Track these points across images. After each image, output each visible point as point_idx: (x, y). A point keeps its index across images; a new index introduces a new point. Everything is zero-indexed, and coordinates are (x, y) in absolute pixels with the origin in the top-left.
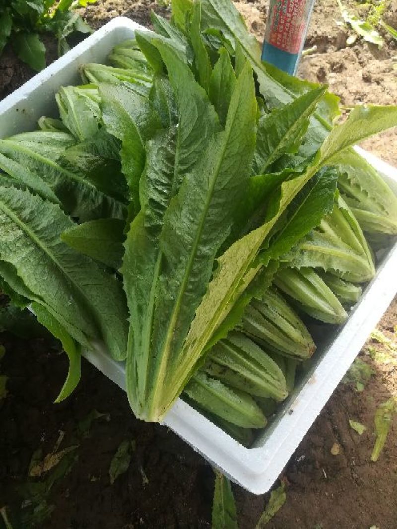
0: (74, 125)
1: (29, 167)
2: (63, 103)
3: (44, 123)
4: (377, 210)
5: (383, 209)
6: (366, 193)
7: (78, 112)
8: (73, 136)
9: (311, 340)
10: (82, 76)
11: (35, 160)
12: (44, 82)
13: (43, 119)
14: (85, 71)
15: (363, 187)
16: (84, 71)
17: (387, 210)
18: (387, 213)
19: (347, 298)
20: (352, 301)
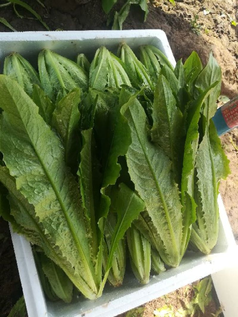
0: (93, 78)
1: (53, 85)
2: (98, 59)
3: (81, 58)
4: (204, 238)
5: (207, 239)
6: (205, 227)
7: (100, 76)
8: (88, 84)
9: (122, 280)
10: (119, 48)
11: (59, 83)
12: (97, 38)
13: (82, 55)
14: (123, 48)
15: (206, 224)
16: (121, 47)
17: (209, 240)
18: (207, 242)
19: (156, 269)
20: (156, 272)
